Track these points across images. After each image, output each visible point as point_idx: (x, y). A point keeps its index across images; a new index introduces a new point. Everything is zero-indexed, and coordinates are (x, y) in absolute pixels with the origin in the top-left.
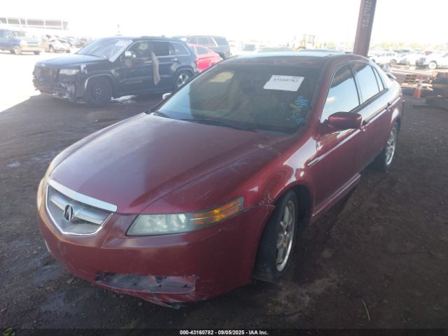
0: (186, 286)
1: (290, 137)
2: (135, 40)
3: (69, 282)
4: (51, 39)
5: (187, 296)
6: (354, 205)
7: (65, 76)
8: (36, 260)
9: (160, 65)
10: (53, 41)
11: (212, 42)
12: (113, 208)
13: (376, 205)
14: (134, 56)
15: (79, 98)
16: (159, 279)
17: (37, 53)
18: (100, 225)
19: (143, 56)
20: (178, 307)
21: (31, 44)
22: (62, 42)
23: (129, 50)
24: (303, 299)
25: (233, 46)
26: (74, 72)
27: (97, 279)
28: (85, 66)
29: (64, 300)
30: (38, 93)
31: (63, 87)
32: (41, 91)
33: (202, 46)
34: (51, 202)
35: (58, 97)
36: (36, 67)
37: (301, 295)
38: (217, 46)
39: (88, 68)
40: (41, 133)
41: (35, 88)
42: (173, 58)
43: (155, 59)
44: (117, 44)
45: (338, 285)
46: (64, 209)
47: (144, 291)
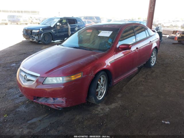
0: (63, 102)
1: (104, 53)
2: (61, 19)
3: (27, 102)
4: (32, 19)
5: (63, 105)
6: (135, 80)
7: (34, 33)
8: (17, 95)
9: (71, 28)
10: (33, 19)
11: (94, 19)
12: (39, 75)
13: (143, 80)
14: (61, 25)
15: (39, 41)
16: (54, 99)
17: (26, 24)
18: (34, 81)
19: (64, 25)
20: (61, 109)
21: (24, 21)
22: (36, 19)
23: (59, 22)
24: (106, 109)
25: (103, 20)
26: (37, 31)
27: (34, 99)
28: (42, 29)
29: (25, 107)
30: (25, 39)
31: (33, 37)
32: (26, 38)
33: (89, 20)
34: (21, 74)
35: (32, 41)
36: (24, 29)
37: (106, 108)
38: (96, 20)
39: (43, 29)
40: (24, 54)
41: (24, 37)
42: (76, 25)
43: (69, 26)
44: (54, 20)
45: (120, 106)
46: (24, 76)
47: (49, 103)
